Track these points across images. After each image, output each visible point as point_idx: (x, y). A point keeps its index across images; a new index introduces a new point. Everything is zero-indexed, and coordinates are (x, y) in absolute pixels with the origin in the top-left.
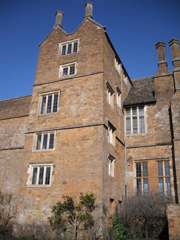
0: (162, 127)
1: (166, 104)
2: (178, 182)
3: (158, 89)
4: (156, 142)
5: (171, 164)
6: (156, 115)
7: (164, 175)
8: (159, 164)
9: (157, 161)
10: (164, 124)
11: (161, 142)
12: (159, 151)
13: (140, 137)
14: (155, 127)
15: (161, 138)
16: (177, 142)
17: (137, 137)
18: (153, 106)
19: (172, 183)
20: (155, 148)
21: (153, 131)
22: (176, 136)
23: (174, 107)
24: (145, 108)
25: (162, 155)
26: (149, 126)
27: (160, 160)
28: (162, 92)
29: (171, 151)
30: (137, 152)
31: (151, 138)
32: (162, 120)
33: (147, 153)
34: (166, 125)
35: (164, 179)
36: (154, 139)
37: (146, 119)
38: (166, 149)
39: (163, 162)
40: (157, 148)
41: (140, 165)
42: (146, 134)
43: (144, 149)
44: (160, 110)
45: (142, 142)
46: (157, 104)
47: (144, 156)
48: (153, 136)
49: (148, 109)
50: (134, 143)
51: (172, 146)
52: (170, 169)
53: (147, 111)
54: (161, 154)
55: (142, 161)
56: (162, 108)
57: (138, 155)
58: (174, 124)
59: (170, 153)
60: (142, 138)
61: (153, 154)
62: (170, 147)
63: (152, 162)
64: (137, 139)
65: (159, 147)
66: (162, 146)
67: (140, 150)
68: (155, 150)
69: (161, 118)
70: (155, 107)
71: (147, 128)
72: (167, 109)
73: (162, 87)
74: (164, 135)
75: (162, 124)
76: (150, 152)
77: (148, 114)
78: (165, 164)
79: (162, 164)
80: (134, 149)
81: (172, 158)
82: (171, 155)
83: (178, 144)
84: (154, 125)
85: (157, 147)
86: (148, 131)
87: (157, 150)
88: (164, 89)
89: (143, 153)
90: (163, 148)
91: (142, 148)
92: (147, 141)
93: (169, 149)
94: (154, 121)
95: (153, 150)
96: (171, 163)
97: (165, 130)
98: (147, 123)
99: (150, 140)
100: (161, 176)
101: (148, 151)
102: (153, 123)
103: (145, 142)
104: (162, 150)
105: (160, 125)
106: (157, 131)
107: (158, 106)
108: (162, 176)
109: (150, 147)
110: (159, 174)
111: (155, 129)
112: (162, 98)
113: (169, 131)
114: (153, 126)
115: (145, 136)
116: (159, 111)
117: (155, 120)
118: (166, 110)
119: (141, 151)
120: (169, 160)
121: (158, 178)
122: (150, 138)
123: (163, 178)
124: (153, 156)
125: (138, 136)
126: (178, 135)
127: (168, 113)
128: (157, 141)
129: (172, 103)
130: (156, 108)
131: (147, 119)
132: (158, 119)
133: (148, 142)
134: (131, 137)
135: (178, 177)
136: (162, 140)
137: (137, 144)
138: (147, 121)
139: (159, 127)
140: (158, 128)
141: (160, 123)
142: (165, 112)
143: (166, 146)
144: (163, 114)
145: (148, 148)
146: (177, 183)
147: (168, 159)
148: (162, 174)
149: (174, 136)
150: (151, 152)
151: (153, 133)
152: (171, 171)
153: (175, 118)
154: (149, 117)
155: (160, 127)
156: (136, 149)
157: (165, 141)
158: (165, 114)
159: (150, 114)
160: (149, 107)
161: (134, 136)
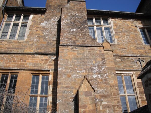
0: (47, 36)
1: (56, 16)
2: (59, 101)
3: (50, 3)
4: (35, 50)
5: (51, 79)
6: (42, 24)
7: (39, 92)
8: (34, 78)
9: (31, 73)
10: (49, 33)
11: (42, 51)
12: (37, 62)
13: (16, 43)
14: (37, 35)
15: (43, 47)
16: (63, 49)
17: (12, 42)
18: (41, 16)
19: (49, 104)
20: (33, 57)
21: (34, 39)
22: (64, 42)
23: (65, 14)
24: (31, 16)
25: (41, 67)
26: (31, 33)
27: (37, 72)
28: (54, 6)
29: (53, 63)
30: (7, 59)
31: (30, 45)
32: (48, 29)
33: (20, 61)
34: (53, 34)
35: (39, 98)
36: (34, 47)
37: (29, 26)
38: (47, 60)
39: (41, 75)
40: (35, 58)
41: (7, 77)
42: (25, 40)
43: (17, 57)
44: (48, 19)
45: (17, 49)
46: (46, 14)
47: (15, 65)
48: (33, 43)
49: (34, 17)
50: (7, 49)
51: (55, 57)
52: (49, 86)
53: (32, 19)
54: (40, 65)
55: (10, 71)
56: (50, 19)
57: (7, 63)
58: (62, 29)
59: (51, 65)
60: (19, 44)
61: (28, 63)
62: (54, 58)
63: (24, 74)
64: (12, 45)
65: (38, 56)
66: (42, 56)
67: (12, 57)
68: (33, 60)
69: (47, 27)
70: (43, 16)
71: (28, 35)
72: (56, 20)
73: (54, 2)
74: (48, 44)
75: (48, 33)
76: (25, 61)
77: (33, 22)
78: (43, 79)
79: (38, 78)
80: (4, 55)
81: (53, 72)
82: (53, 67)
83: (65, 50)
84: (38, 32)
85: (35, 56)
86: (28, 37)
87: (34, 60)
88: (57, 4)
89: (15, 61)
90: (43, 58)
91: (16, 55)
92: (24, 49)
93: (51, 60)
94: (38, 29)
95: (30, 59)
96: (51, 77)
97: (49, 39)
98: (30, 29)
99: (28, 48)
100: (34, 95)
101: (23, 59)
102: (36, 31)
103: (21, 49)
104: (41, 60)
105: (45, 34)
106: (39, 39)
107: (46, 16)
108: (36, 95)
109: (26, 55)
110: (32, 92)
111: (38, 37)
112: (52, 11)
113: (54, 40)
114: (35, 33)
115: (23, 43)
116: (46, 21)
117: (40, 28)
118: (54, 21)
119: (12, 59)
120: (50, 74)
121: (29, 97)
122: (28, 45)
123: (37, 97)
124: (28, 66)
125: (14, 41)
126: (66, 41)
127: (57, 23)
128: (37, 49)
129: (63, 10)
130: (44, 18)
131: (31, 26)
132: (44, 28)
133: (26, 50)
134: (5, 42)
135: (59, 94)
136: (43, 49)
137: (9, 50)
138: (30, 27)
139: (43, 35)
140: (41, 36)
141: (45, 32)
142: (54, 22)
143: (48, 56)
144: (50, 24)
145: (24, 56)
146: (57, 103)
147: (48, 72)
148: (36, 92)
149: (61, 41)
150: (27, 61)
151: (34, 40)
152: (50, 88)
153: (65, 24)
154: (34, 24)
155: (45, 36)
156: (7, 55)
157: (47, 51)
158: (53, 24)
159: (36, 21)
160: (36, 16)
161: (9, 41)
